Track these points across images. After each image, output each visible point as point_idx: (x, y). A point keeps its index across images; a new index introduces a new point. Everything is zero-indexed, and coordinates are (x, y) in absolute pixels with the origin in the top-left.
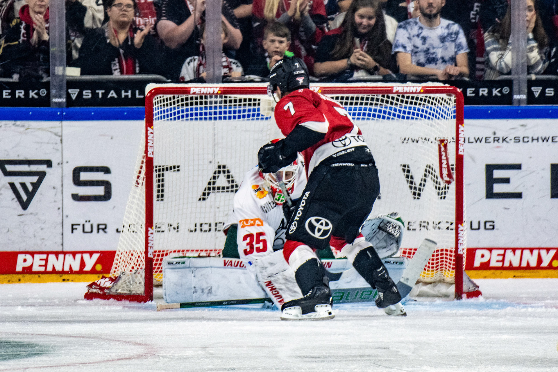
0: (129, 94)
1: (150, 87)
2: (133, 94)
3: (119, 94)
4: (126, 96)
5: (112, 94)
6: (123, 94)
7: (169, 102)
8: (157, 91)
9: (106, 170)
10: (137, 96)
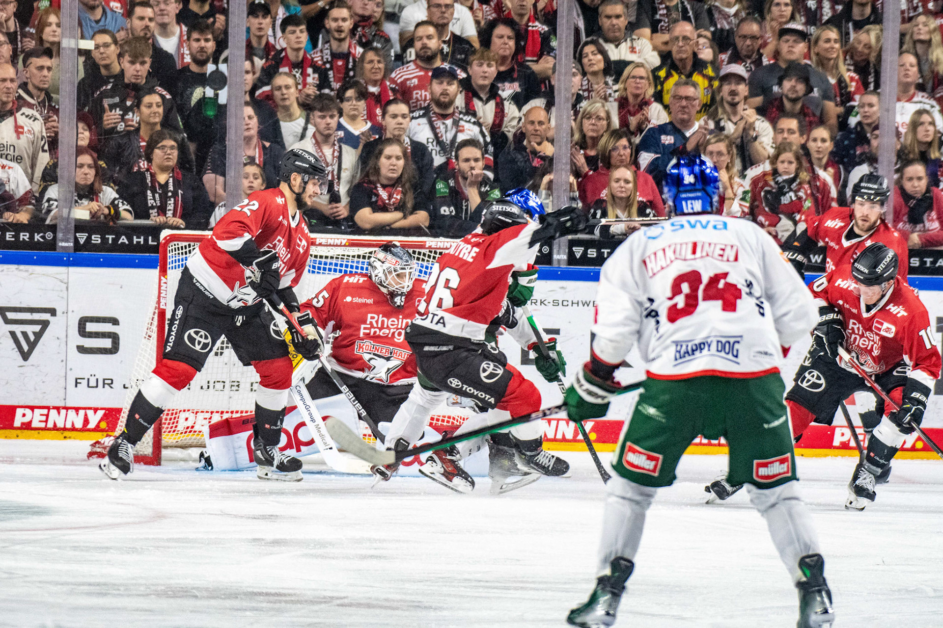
0: (142, 240)
1: (165, 233)
2: (146, 240)
3: (130, 239)
4: (138, 243)
5: (123, 240)
6: (135, 240)
7: (184, 251)
8: (173, 238)
9: (115, 322)
10: (150, 243)
